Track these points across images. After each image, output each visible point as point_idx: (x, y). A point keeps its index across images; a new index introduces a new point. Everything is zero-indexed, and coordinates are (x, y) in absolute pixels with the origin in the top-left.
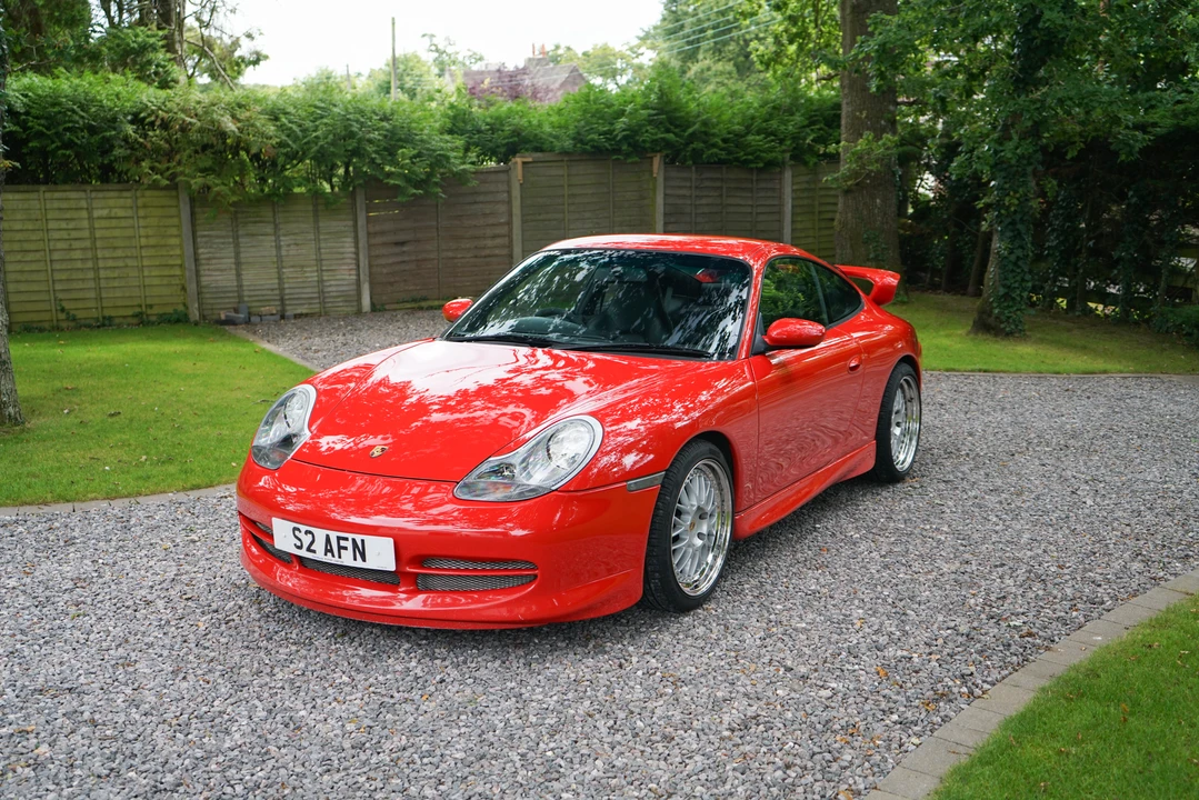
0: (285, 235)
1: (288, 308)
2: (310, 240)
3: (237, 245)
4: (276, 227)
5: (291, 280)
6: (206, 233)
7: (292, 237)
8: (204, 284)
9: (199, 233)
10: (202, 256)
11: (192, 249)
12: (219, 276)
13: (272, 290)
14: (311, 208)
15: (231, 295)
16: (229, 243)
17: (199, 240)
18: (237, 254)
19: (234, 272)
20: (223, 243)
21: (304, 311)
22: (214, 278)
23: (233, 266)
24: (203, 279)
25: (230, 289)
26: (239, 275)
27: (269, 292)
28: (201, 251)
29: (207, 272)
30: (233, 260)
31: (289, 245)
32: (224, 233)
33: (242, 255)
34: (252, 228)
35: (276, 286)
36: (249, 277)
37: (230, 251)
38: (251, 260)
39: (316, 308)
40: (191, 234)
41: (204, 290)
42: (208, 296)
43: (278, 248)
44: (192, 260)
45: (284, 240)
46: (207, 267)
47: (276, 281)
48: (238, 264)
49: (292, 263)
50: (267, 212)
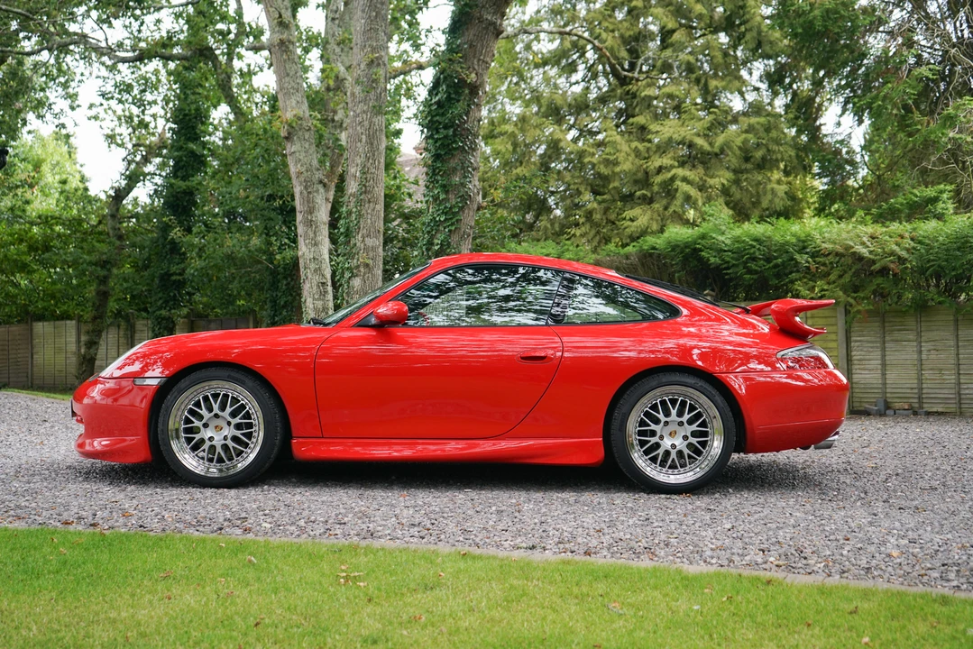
0: (926, 342)
1: (925, 405)
2: (950, 346)
3: (884, 349)
4: (919, 335)
5: (928, 382)
6: (859, 339)
7: (933, 343)
8: (855, 380)
9: (853, 339)
10: (855, 358)
11: (845, 351)
12: (867, 375)
13: (912, 389)
14: (952, 318)
15: (876, 391)
16: (877, 347)
17: (853, 344)
18: (884, 356)
19: (879, 372)
20: (872, 347)
21: (940, 410)
22: (863, 376)
23: (880, 367)
24: (854, 376)
25: (875, 386)
26: (884, 375)
27: (909, 391)
28: (853, 353)
29: (858, 371)
30: (880, 362)
31: (929, 351)
32: (873, 339)
33: (887, 358)
34: (897, 335)
35: (915, 386)
36: (892, 376)
37: (877, 354)
38: (895, 362)
39: (953, 407)
40: (844, 339)
41: (854, 386)
42: (857, 391)
43: (920, 352)
44: (845, 361)
45: (925, 346)
46: (858, 367)
47: (916, 381)
48: (884, 365)
49: (930, 367)
50: (911, 322)
